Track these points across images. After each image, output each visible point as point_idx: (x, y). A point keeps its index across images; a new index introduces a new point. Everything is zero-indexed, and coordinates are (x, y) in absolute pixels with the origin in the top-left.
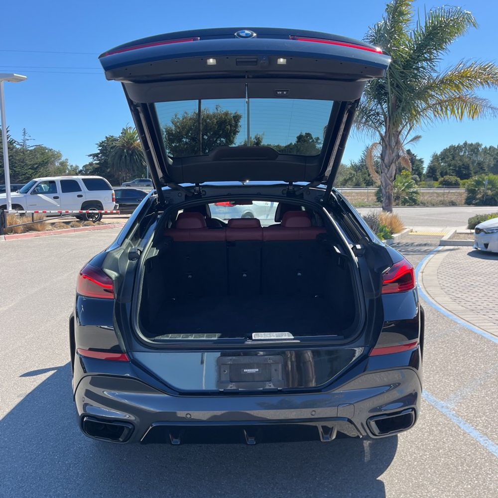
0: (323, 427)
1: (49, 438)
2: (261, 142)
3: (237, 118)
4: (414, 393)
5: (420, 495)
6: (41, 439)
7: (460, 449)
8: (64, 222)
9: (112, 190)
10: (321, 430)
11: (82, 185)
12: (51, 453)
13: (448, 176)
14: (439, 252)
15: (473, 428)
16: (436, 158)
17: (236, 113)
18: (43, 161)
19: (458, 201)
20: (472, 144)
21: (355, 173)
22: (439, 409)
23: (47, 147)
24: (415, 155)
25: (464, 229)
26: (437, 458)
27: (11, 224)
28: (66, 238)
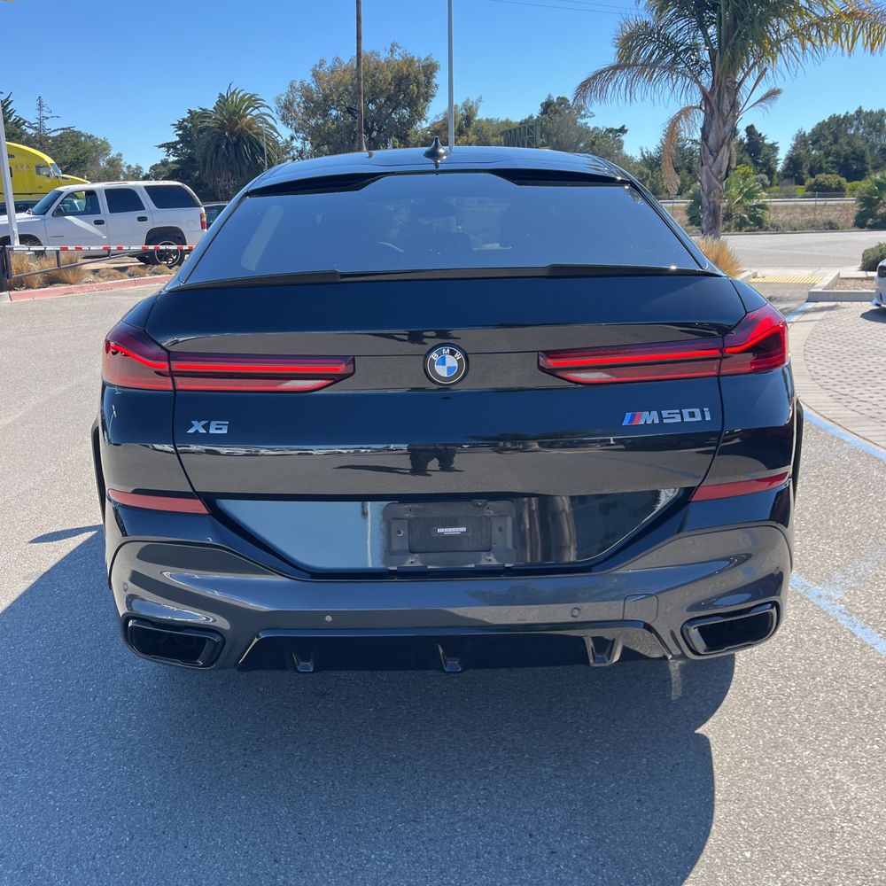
0: (595, 639)
1: (79, 654)
2: (475, 115)
3: (430, 69)
4: (777, 573)
5: (779, 763)
6: (64, 656)
7: (856, 676)
8: (114, 268)
9: (199, 206)
10: (590, 645)
11: (146, 199)
12: (81, 681)
13: (824, 175)
14: (806, 312)
15: (880, 635)
16: (802, 140)
17: (427, 59)
18: (78, 159)
19: (842, 220)
20: (871, 112)
21: (650, 172)
22: (812, 600)
23: (84, 131)
24: (763, 135)
25: (854, 271)
26: (810, 692)
27: (19, 271)
28: (120, 297)
